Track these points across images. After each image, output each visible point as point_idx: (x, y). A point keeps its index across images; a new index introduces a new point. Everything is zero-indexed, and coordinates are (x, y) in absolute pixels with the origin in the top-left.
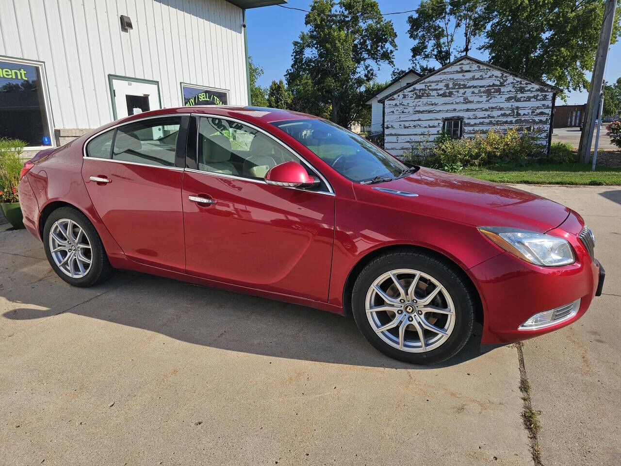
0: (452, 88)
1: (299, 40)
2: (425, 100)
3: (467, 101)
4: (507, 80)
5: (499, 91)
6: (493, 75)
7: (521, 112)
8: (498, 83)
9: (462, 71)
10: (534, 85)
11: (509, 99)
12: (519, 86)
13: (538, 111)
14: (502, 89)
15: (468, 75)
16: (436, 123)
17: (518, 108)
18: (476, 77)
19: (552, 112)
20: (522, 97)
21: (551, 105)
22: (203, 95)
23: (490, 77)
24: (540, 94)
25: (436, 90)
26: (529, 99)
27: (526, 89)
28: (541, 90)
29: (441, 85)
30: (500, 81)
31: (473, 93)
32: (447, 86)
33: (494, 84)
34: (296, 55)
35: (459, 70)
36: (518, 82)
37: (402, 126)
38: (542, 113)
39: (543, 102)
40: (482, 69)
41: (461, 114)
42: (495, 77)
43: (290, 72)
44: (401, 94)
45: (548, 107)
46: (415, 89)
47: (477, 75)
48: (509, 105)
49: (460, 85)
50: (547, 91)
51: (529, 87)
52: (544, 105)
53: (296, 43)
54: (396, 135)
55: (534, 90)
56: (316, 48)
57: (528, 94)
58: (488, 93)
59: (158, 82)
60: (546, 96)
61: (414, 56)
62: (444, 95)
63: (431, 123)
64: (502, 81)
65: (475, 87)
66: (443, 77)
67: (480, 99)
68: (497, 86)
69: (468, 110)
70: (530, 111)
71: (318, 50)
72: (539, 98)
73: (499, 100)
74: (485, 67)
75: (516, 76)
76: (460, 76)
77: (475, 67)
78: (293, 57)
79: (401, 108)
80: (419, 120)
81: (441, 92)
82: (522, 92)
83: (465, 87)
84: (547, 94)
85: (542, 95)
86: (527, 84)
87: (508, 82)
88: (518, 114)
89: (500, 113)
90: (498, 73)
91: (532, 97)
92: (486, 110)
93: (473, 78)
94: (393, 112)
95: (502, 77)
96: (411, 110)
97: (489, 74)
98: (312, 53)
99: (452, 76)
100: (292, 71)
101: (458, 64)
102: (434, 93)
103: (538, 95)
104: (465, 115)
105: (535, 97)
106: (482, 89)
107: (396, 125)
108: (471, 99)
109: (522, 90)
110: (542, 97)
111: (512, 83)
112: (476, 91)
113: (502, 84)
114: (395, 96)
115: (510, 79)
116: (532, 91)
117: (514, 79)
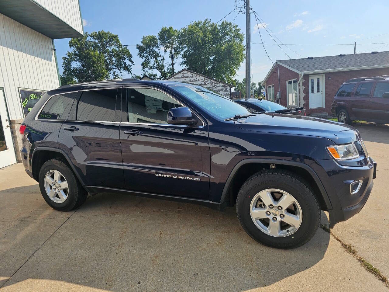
1: (67, 56)
4: (207, 81)
6: (200, 79)
8: (203, 83)
9: (184, 77)
10: (220, 84)
12: (214, 84)
14: (206, 86)
15: (188, 79)
18: (192, 80)
19: (231, 97)
20: (216, 90)
21: (230, 94)
22: (33, 95)
23: (199, 80)
24: (224, 88)
27: (217, 86)
28: (224, 86)
30: (204, 82)
33: (201, 84)
34: (66, 66)
35: (182, 76)
36: (213, 82)
39: (226, 92)
40: (194, 76)
42: (201, 80)
43: (62, 76)
45: (228, 95)
47: (192, 79)
50: (227, 87)
51: (218, 85)
52: (226, 94)
53: (64, 58)
55: (221, 86)
56: (80, 62)
59: (3, 88)
60: (227, 89)
61: (143, 68)
64: (205, 82)
66: (174, 80)
68: (203, 84)
71: (81, 63)
72: (224, 90)
74: (196, 75)
75: (212, 79)
77: (190, 74)
78: (63, 67)
82: (216, 88)
84: (227, 88)
85: (225, 89)
86: (217, 83)
87: (208, 82)
90: (202, 78)
91: (221, 90)
93: (190, 81)
95: (204, 80)
97: (198, 78)
98: (77, 65)
99: (179, 80)
100: (64, 76)
101: (181, 73)
103: (223, 89)
105: (222, 90)
109: (215, 86)
110: (225, 90)
111: (210, 83)
113: (205, 84)
115: (209, 81)
116: (220, 87)
117: (211, 81)
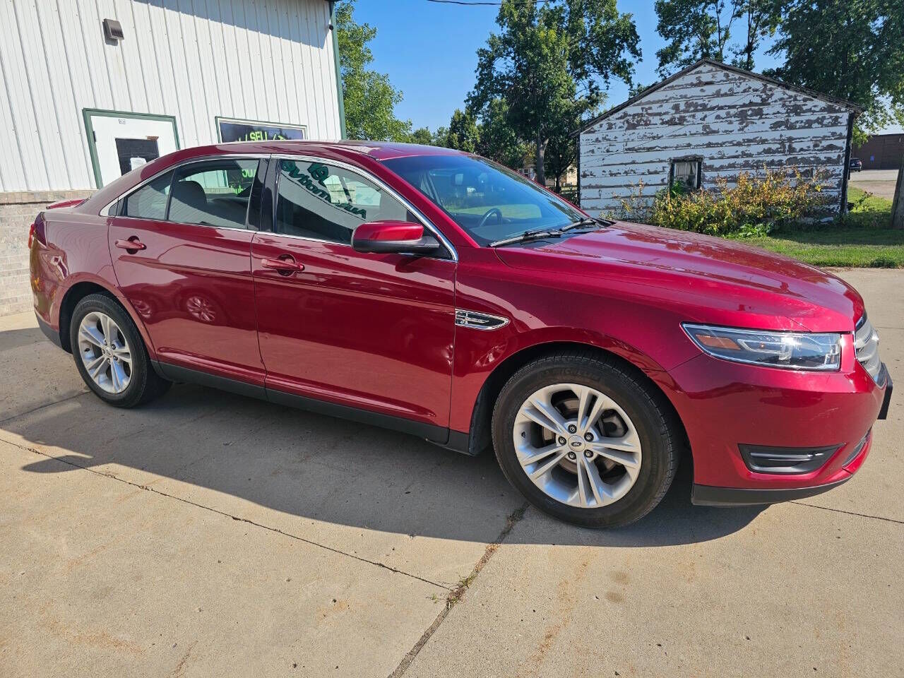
0: (685, 111)
1: (487, 47)
2: (641, 131)
3: (708, 131)
4: (772, 95)
5: (759, 113)
6: (750, 88)
7: (797, 146)
8: (758, 100)
9: (700, 84)
10: (816, 102)
11: (776, 126)
12: (793, 103)
13: (825, 143)
14: (766, 110)
15: (710, 90)
16: (659, 167)
17: (790, 139)
18: (722, 92)
19: (848, 143)
20: (797, 122)
21: (845, 133)
22: (259, 135)
23: (745, 91)
24: (827, 116)
25: (659, 114)
26: (809, 124)
27: (805, 108)
28: (830, 110)
29: (667, 107)
30: (761, 96)
31: (718, 117)
32: (676, 107)
33: (751, 102)
34: (483, 70)
35: (695, 82)
36: (790, 97)
37: (607, 173)
38: (831, 147)
39: (834, 129)
40: (732, 79)
41: (698, 152)
42: (754, 90)
43: (473, 95)
44: (604, 122)
45: (841, 137)
46: (626, 115)
47: (725, 88)
48: (776, 135)
49: (696, 105)
50: (839, 111)
51: (809, 104)
52: (833, 134)
53: (482, 53)
54: (597, 187)
55: (817, 109)
56: (513, 58)
57: (808, 116)
58: (742, 117)
59: (174, 117)
60: (837, 118)
62: (671, 123)
63: (652, 167)
64: (764, 96)
65: (721, 108)
66: (670, 93)
67: (730, 127)
68: (756, 104)
69: (709, 145)
70: (811, 144)
71: (516, 61)
72: (825, 122)
73: (760, 128)
74: (737, 76)
75: (788, 88)
76: (696, 91)
77: (720, 75)
78: (478, 73)
79: (605, 145)
80: (633, 163)
81: (667, 118)
82: (798, 114)
83: (704, 108)
84: (838, 114)
85: (831, 117)
86: (805, 100)
87: (774, 98)
88: (792, 150)
89: (761, 148)
90: (758, 85)
91: (817, 121)
92: (739, 144)
93: (718, 94)
94: (593, 151)
95: (764, 91)
96: (620, 147)
97: (744, 86)
98: (505, 66)
99: (683, 92)
100: (476, 94)
101: (693, 72)
102: (656, 120)
103: (824, 118)
104: (706, 153)
106: (733, 111)
107: (598, 171)
108: (714, 127)
109: (797, 110)
110: (830, 120)
111: (781, 99)
112: (723, 113)
113: (764, 102)
114: (596, 127)
115: (778, 92)
116: (815, 111)
117: (784, 93)
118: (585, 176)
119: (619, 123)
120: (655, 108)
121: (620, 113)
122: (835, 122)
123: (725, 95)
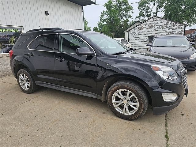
0: (150, 26)
2: (141, 31)
3: (155, 30)
5: (166, 26)
7: (174, 33)
10: (178, 24)
11: (169, 29)
15: (156, 22)
16: (145, 38)
17: (173, 32)
20: (174, 28)
25: (145, 27)
26: (176, 29)
28: (181, 26)
29: (147, 26)
31: (157, 27)
32: (149, 26)
33: (164, 24)
35: (153, 20)
36: (172, 23)
37: (134, 39)
38: (181, 33)
39: (182, 29)
40: (160, 20)
41: (154, 35)
44: (134, 29)
45: (183, 31)
46: (138, 27)
48: (170, 31)
49: (153, 25)
51: (176, 25)
54: (132, 42)
57: (176, 27)
58: (163, 27)
60: (182, 27)
62: (148, 29)
65: (158, 26)
66: (147, 23)
67: (160, 29)
69: (156, 33)
70: (177, 33)
73: (166, 29)
75: (172, 21)
76: (153, 22)
77: (158, 19)
79: (134, 34)
80: (140, 37)
83: (155, 26)
86: (175, 24)
88: (173, 34)
89: (167, 33)
90: (166, 21)
92: (162, 33)
93: (157, 23)
94: (131, 35)
96: (137, 34)
97: (163, 21)
99: (150, 23)
102: (145, 28)
104: (155, 35)
105: (179, 28)
106: (161, 26)
107: (132, 39)
108: (157, 30)
109: (174, 26)
111: (170, 24)
112: (158, 27)
113: (167, 24)
114: (132, 30)
115: (170, 22)
118: (130, 40)
119: (137, 29)
120: (144, 26)
121: (137, 27)
122: (182, 28)
123: (159, 23)
